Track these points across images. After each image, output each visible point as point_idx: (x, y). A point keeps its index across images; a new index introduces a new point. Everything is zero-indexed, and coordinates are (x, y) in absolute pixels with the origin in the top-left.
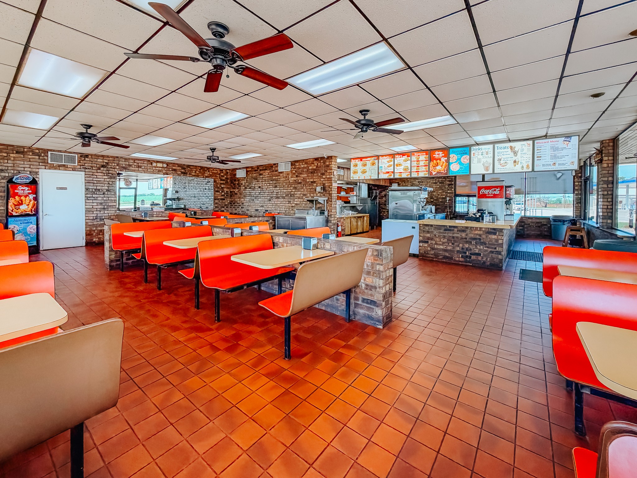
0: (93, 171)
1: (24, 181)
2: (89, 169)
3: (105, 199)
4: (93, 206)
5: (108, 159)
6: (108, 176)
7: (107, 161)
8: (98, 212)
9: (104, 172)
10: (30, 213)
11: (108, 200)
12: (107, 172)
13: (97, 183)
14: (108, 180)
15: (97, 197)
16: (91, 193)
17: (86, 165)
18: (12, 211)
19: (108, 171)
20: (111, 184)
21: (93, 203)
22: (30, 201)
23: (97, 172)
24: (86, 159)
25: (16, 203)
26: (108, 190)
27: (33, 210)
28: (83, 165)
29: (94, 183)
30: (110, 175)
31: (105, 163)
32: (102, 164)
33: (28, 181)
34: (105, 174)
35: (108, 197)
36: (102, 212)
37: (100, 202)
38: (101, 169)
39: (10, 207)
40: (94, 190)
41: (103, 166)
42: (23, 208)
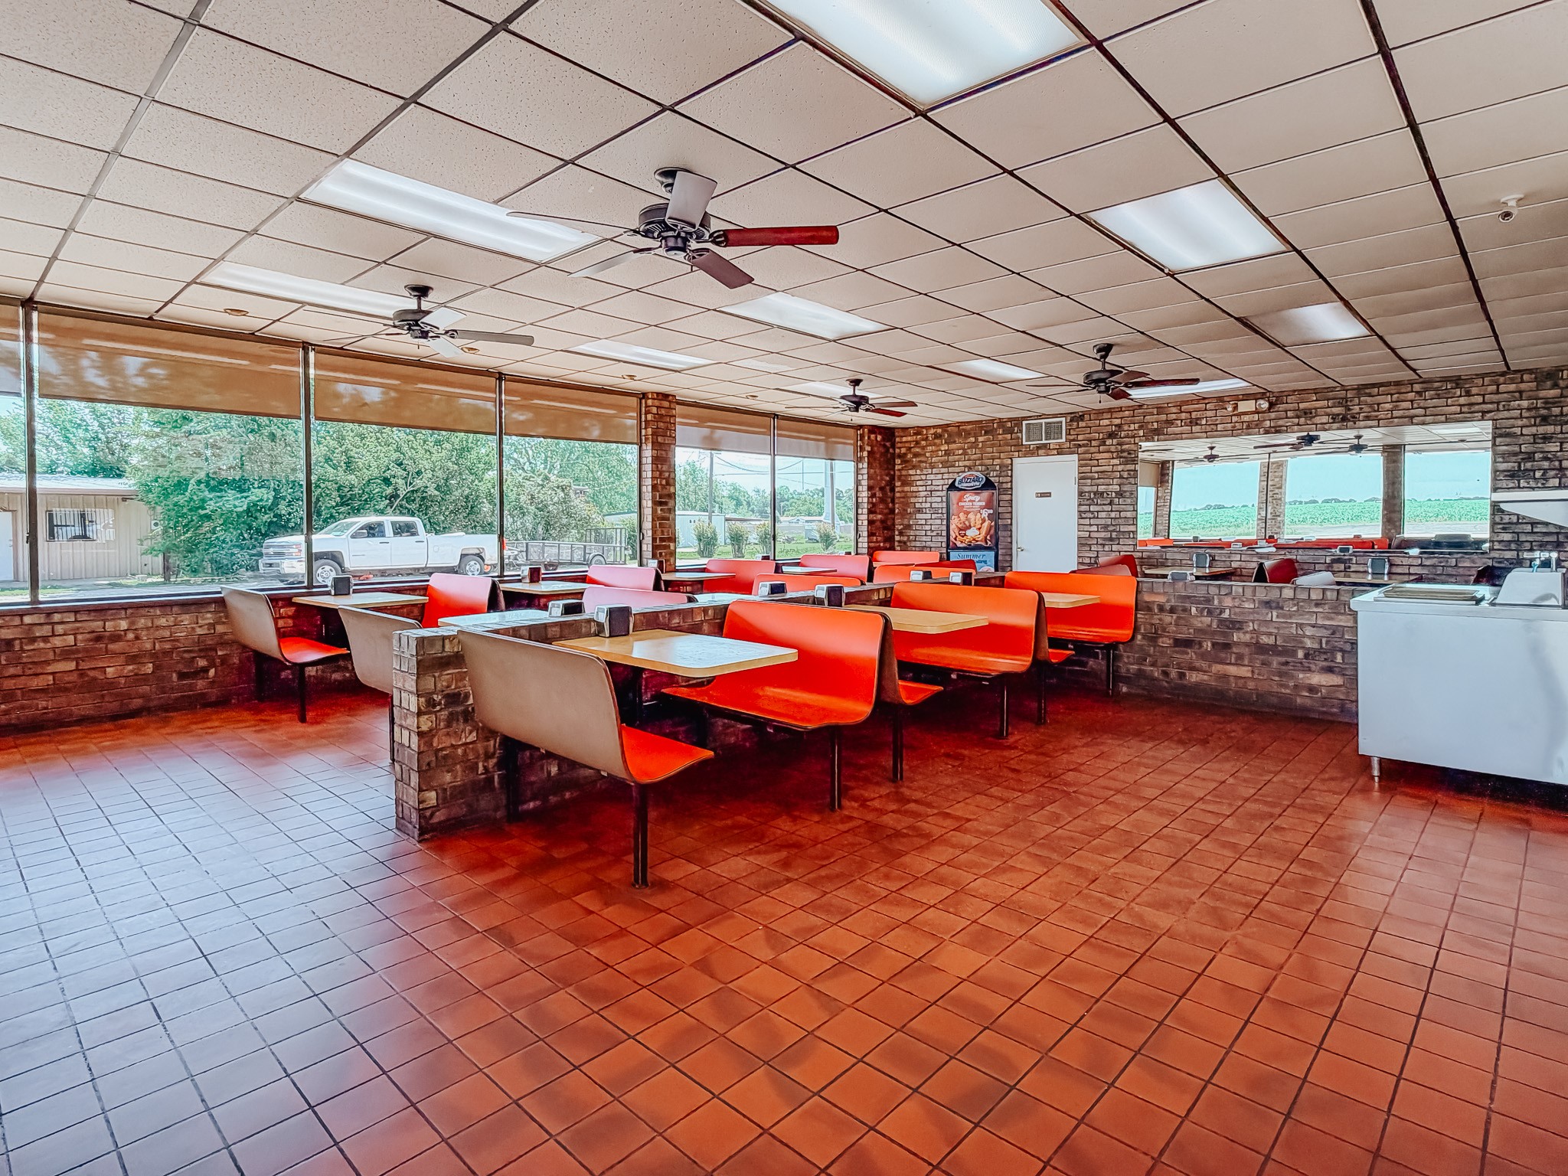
0: (1093, 450)
1: (972, 484)
2: (1084, 446)
3: (1113, 515)
4: (1090, 532)
5: (1121, 414)
6: (1121, 457)
7: (1118, 421)
8: (1100, 548)
9: (1113, 449)
10: (983, 544)
11: (1120, 518)
12: (1119, 447)
13: (1098, 478)
14: (1120, 468)
15: (1098, 512)
16: (1088, 502)
17: (1080, 437)
18: (955, 539)
19: (1120, 444)
20: (1127, 478)
21: (1090, 525)
22: (984, 521)
23: (1100, 452)
24: (1082, 424)
25: (960, 526)
26: (1120, 494)
27: (988, 538)
28: (1074, 440)
29: (1092, 479)
30: (1125, 454)
31: (1116, 426)
32: (1109, 429)
33: (978, 484)
34: (1115, 455)
35: (1120, 512)
36: (1107, 548)
37: (1103, 522)
38: (1107, 443)
39: (952, 532)
40: (1092, 496)
41: (1111, 435)
42: (972, 533)
